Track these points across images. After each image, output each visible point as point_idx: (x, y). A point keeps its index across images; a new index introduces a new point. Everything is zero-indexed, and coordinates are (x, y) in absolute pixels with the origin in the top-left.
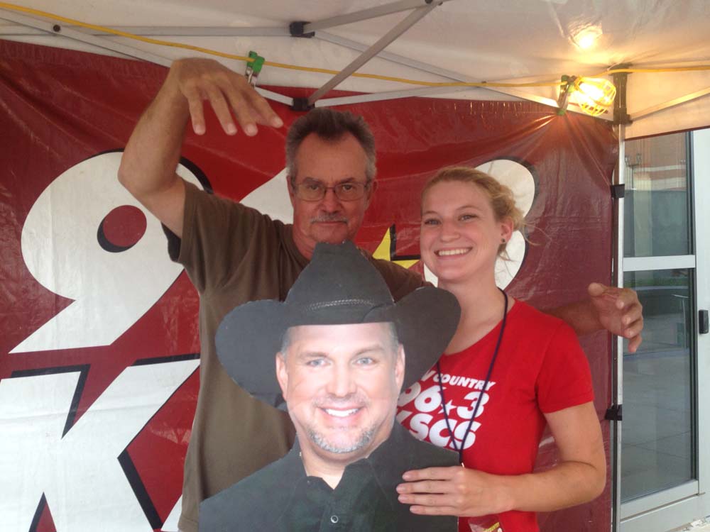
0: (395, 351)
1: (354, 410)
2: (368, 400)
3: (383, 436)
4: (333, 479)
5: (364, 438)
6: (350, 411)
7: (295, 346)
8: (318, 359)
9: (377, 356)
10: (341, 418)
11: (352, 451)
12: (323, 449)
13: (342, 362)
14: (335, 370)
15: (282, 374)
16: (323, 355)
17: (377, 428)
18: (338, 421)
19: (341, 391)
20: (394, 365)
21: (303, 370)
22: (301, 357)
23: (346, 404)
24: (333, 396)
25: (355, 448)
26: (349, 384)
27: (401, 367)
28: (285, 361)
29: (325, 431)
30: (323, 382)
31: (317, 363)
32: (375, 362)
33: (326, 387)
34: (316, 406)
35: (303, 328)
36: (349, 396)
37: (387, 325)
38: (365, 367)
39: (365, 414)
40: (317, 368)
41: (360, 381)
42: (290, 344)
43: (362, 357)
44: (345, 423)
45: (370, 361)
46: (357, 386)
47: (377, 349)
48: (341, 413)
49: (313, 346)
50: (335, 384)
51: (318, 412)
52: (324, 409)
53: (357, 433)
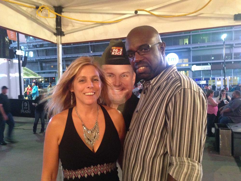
6: (120, 90)
11: (120, 101)
32: (127, 76)
45: (126, 76)
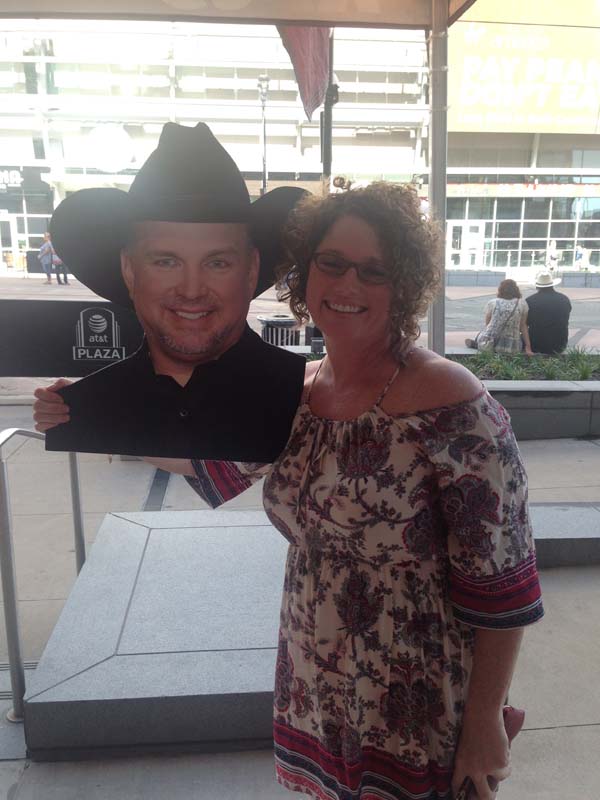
1: (205, 314)
2: (219, 303)
3: (234, 340)
4: (183, 378)
5: (214, 341)
6: (201, 314)
7: (142, 243)
8: (167, 258)
9: (230, 259)
10: (191, 320)
12: (173, 349)
13: (193, 265)
14: (185, 271)
15: (129, 273)
16: (172, 255)
17: (228, 331)
18: (187, 323)
20: (247, 269)
21: (151, 270)
22: (150, 256)
23: (196, 307)
24: (184, 298)
25: (204, 350)
26: (200, 287)
27: (255, 272)
28: (131, 259)
29: (174, 332)
30: (172, 284)
31: (166, 263)
33: (176, 288)
34: (165, 307)
36: (199, 299)
37: (242, 226)
38: (218, 270)
39: (214, 316)
40: (165, 269)
41: (212, 285)
43: (214, 260)
44: (195, 325)
45: (223, 264)
46: (208, 289)
47: (231, 251)
48: (191, 316)
49: (162, 245)
50: (185, 286)
51: (167, 314)
52: (173, 311)
53: (206, 335)
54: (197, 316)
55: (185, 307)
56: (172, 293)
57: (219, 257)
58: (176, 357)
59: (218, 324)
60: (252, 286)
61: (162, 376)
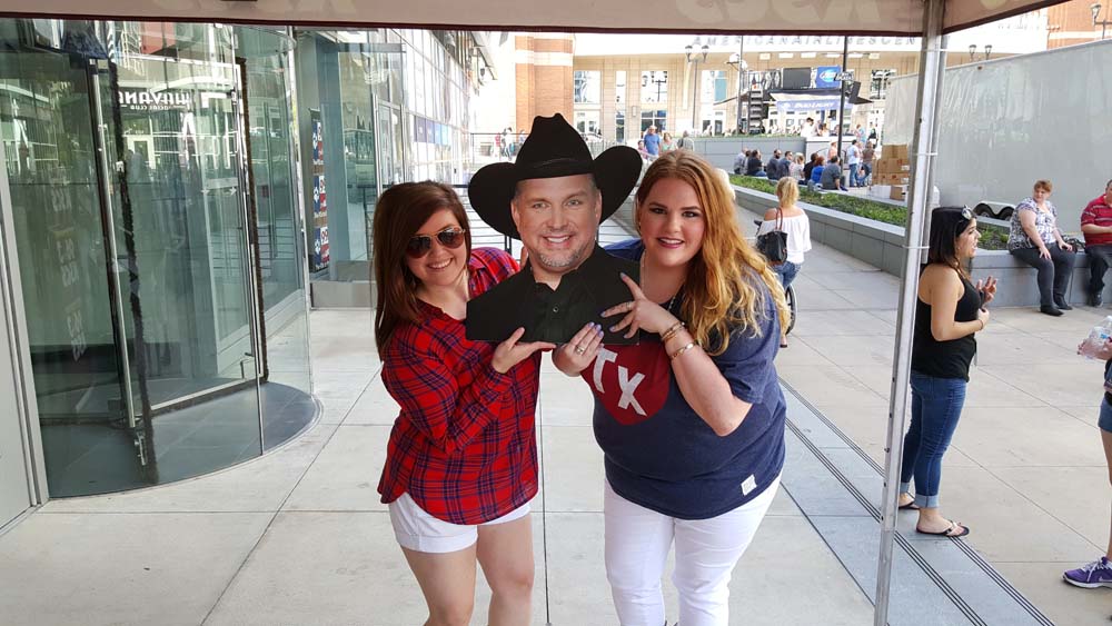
0: (595, 196)
2: (576, 229)
3: (587, 254)
4: (554, 284)
5: (574, 256)
7: (523, 195)
8: (541, 203)
9: (581, 198)
12: (546, 264)
13: (557, 205)
14: (553, 209)
15: (516, 215)
16: (543, 200)
17: (583, 249)
18: (555, 245)
19: (557, 225)
20: (594, 206)
21: (532, 213)
22: (528, 202)
23: (561, 234)
24: (552, 229)
25: (568, 263)
26: (563, 219)
27: (599, 206)
28: (517, 206)
29: (547, 252)
30: (544, 220)
31: (539, 205)
33: (547, 223)
34: (541, 236)
35: (529, 181)
36: (563, 228)
37: (589, 176)
38: (574, 207)
39: (574, 239)
40: (539, 210)
41: (571, 218)
42: (520, 193)
43: (571, 200)
44: (561, 246)
46: (568, 221)
47: (582, 193)
48: (558, 240)
49: (536, 195)
50: (553, 220)
51: (542, 240)
52: (546, 238)
53: (569, 253)
54: (561, 240)
55: (553, 235)
56: (544, 226)
57: (575, 198)
58: (549, 270)
59: (577, 244)
60: (598, 216)
61: (540, 284)
